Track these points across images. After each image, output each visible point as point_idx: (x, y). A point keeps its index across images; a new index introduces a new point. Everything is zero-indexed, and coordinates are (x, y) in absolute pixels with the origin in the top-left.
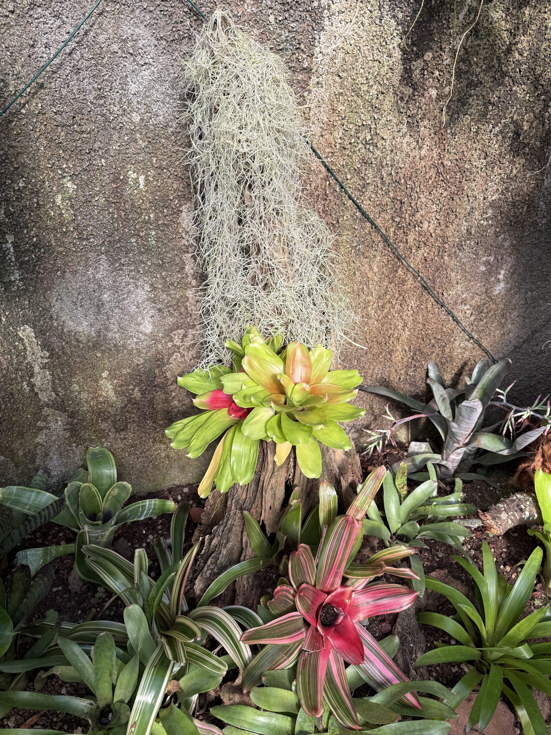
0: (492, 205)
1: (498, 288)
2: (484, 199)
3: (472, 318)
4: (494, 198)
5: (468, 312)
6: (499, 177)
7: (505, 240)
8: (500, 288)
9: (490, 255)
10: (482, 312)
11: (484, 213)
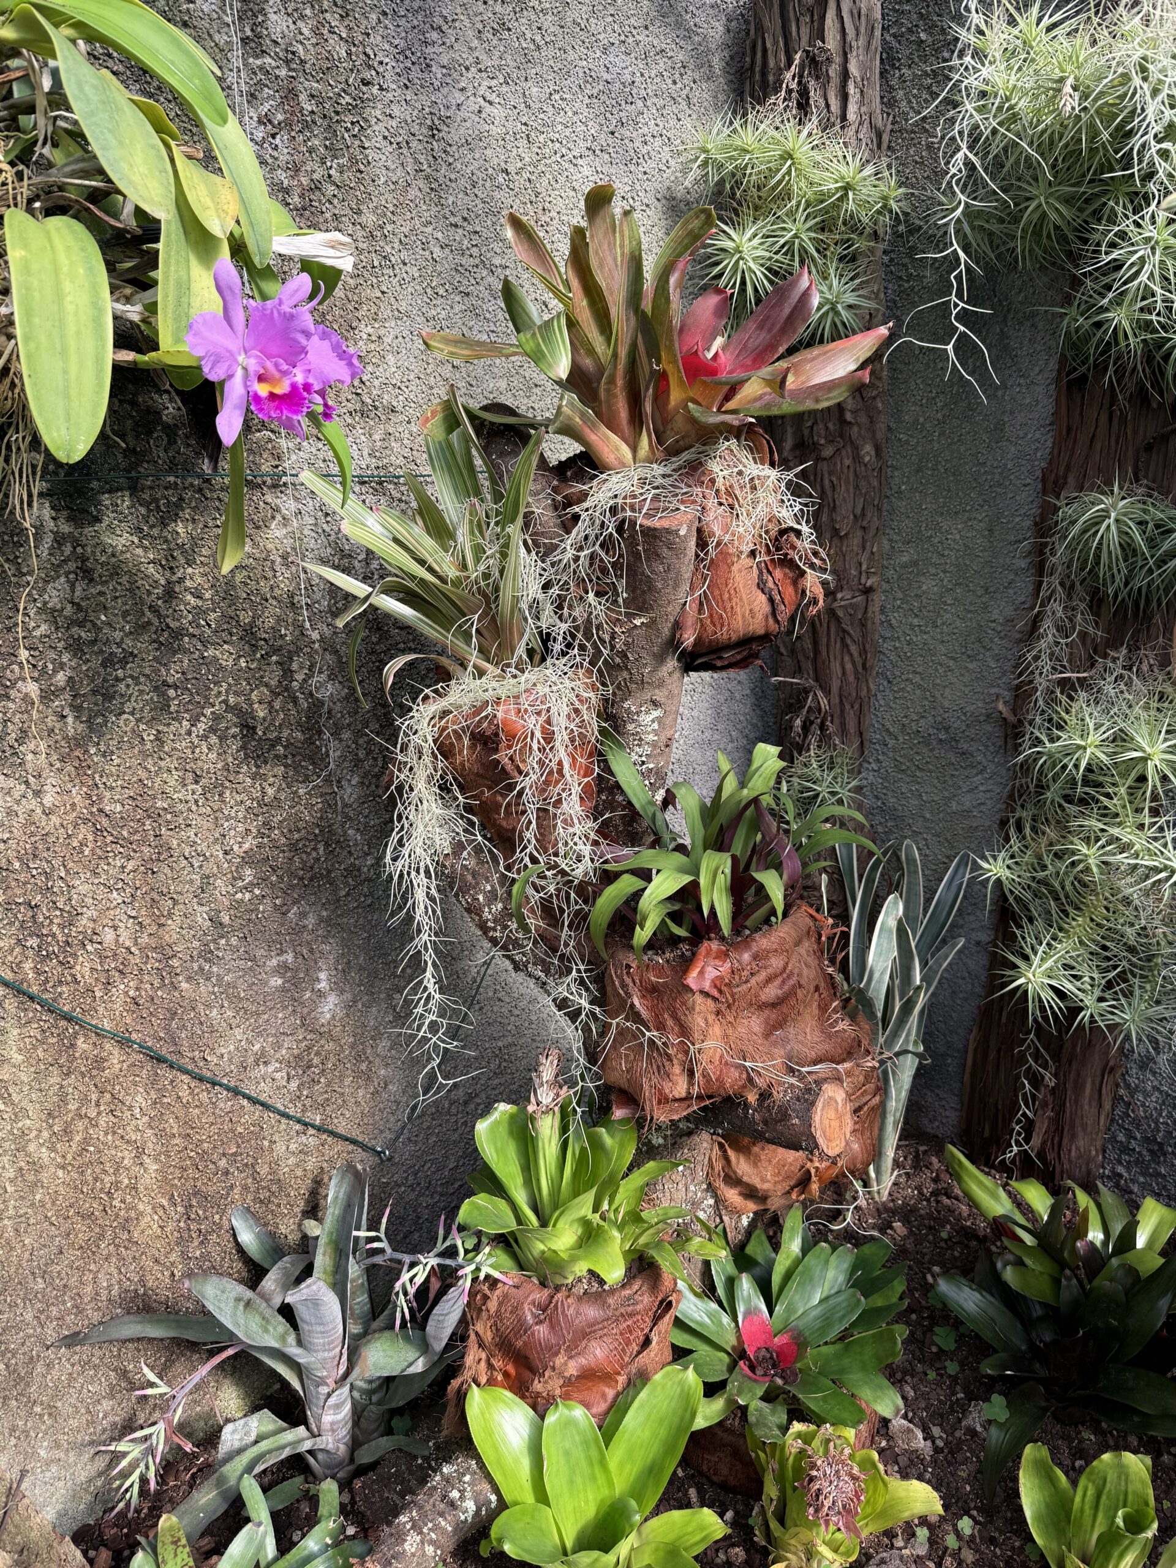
0: (248, 859)
1: (326, 1009)
2: (226, 853)
3: (294, 1085)
4: (246, 846)
5: (278, 1075)
6: (242, 808)
7: (303, 915)
8: (330, 1007)
9: (282, 952)
10: (309, 1067)
11: (235, 879)
